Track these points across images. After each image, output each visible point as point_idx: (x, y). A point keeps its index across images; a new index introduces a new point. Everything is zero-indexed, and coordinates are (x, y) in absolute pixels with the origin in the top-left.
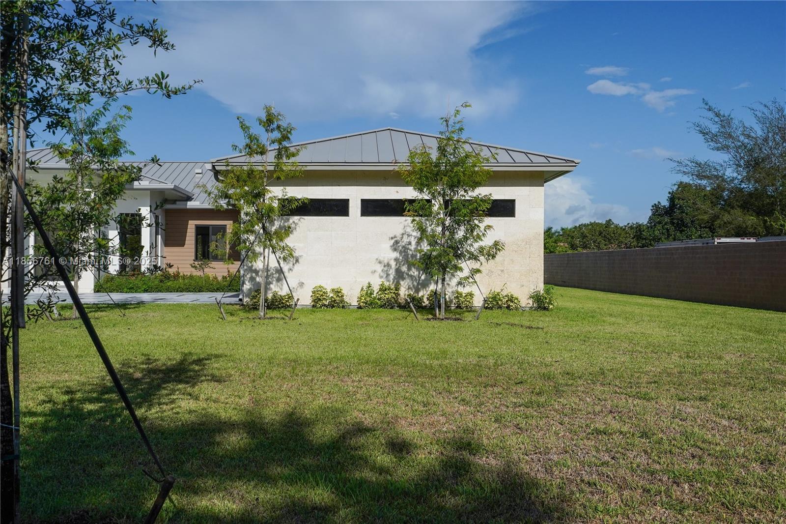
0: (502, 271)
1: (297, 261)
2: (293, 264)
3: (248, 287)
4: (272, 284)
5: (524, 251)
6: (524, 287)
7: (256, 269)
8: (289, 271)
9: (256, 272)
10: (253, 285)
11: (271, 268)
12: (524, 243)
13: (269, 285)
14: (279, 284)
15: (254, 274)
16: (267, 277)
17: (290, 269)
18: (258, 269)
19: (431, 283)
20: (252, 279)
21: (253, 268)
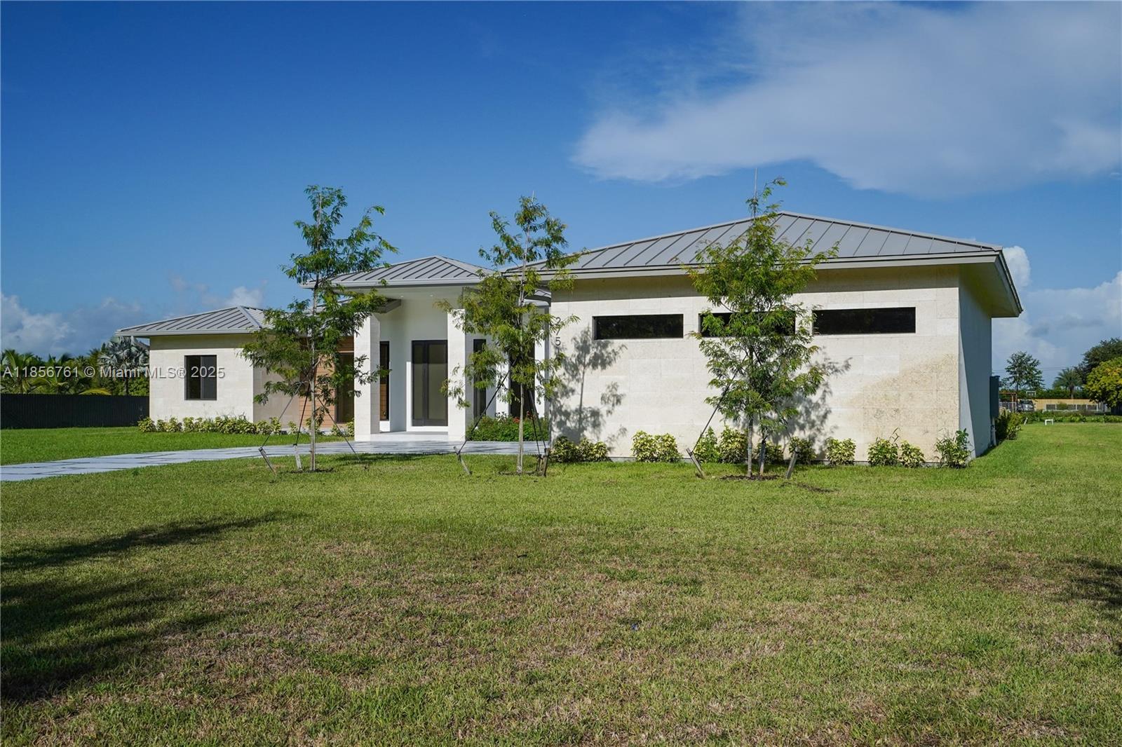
0: (897, 410)
1: (618, 401)
2: (613, 405)
3: (557, 435)
4: (586, 429)
5: (929, 381)
6: (929, 434)
7: (566, 411)
8: (607, 414)
9: (567, 414)
10: (563, 431)
11: (584, 408)
12: (929, 370)
13: (583, 431)
14: (596, 431)
15: (563, 418)
16: (580, 420)
17: (609, 412)
18: (569, 410)
19: (795, 429)
20: (561, 424)
21: (563, 409)
